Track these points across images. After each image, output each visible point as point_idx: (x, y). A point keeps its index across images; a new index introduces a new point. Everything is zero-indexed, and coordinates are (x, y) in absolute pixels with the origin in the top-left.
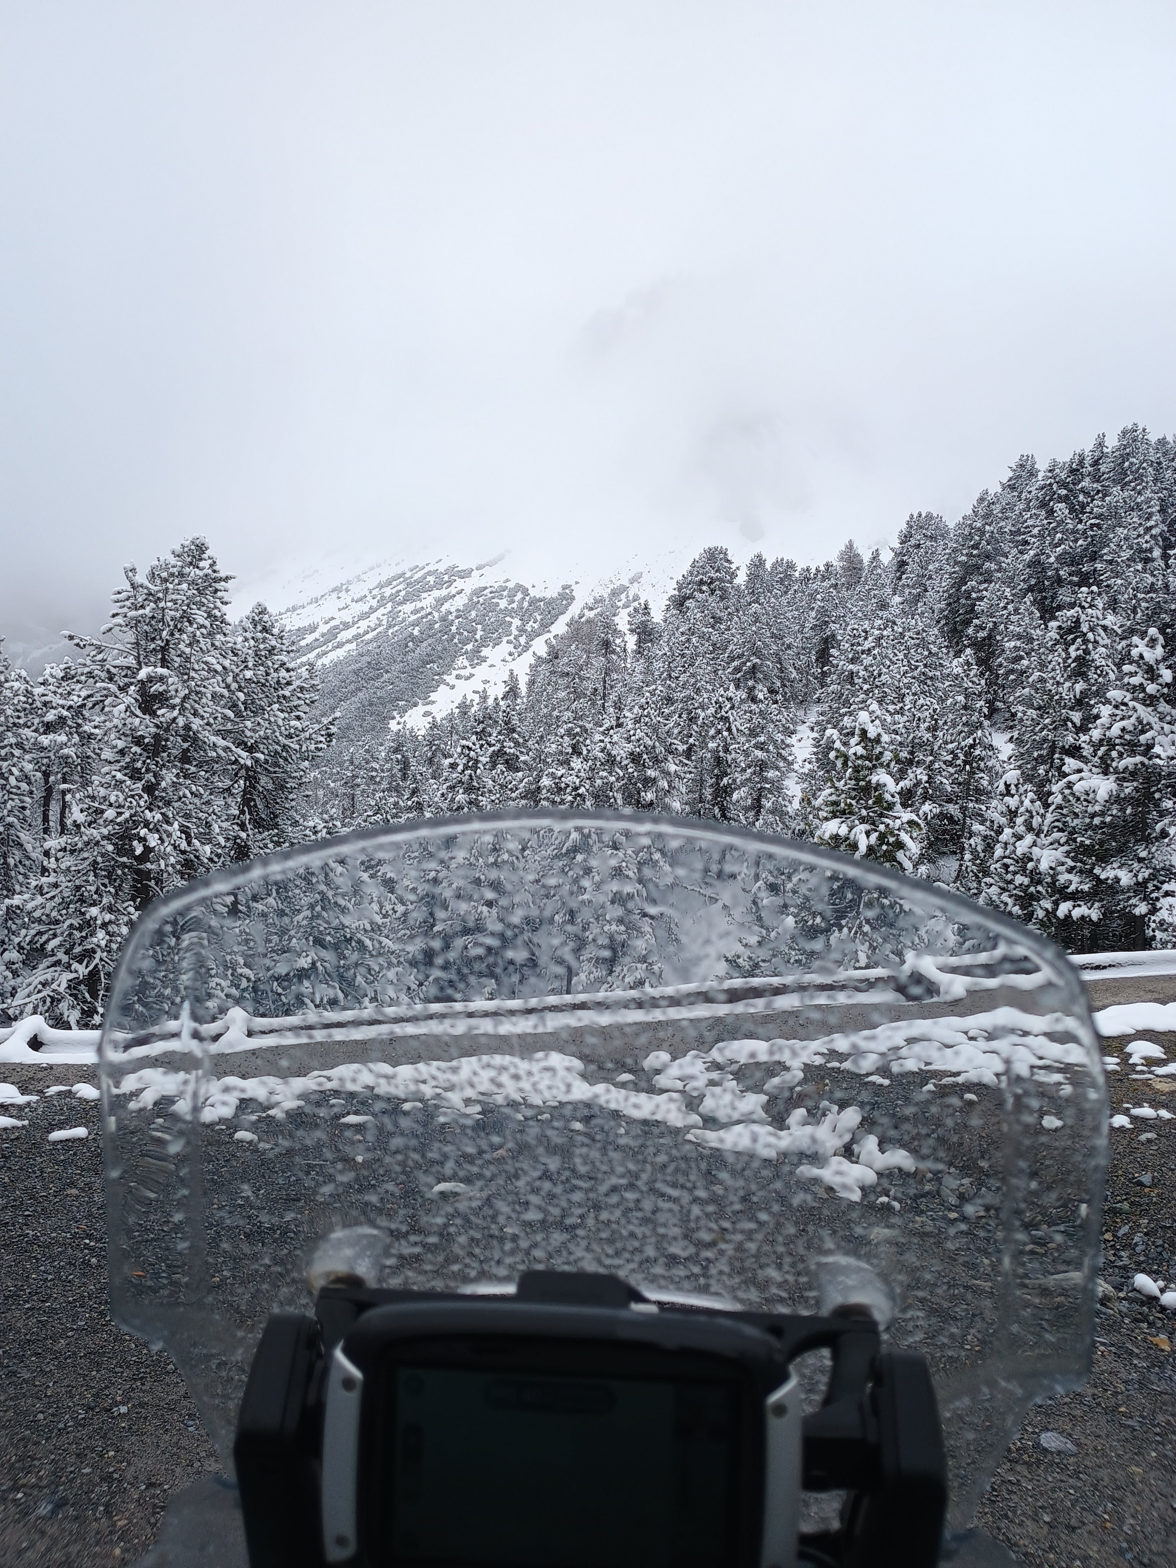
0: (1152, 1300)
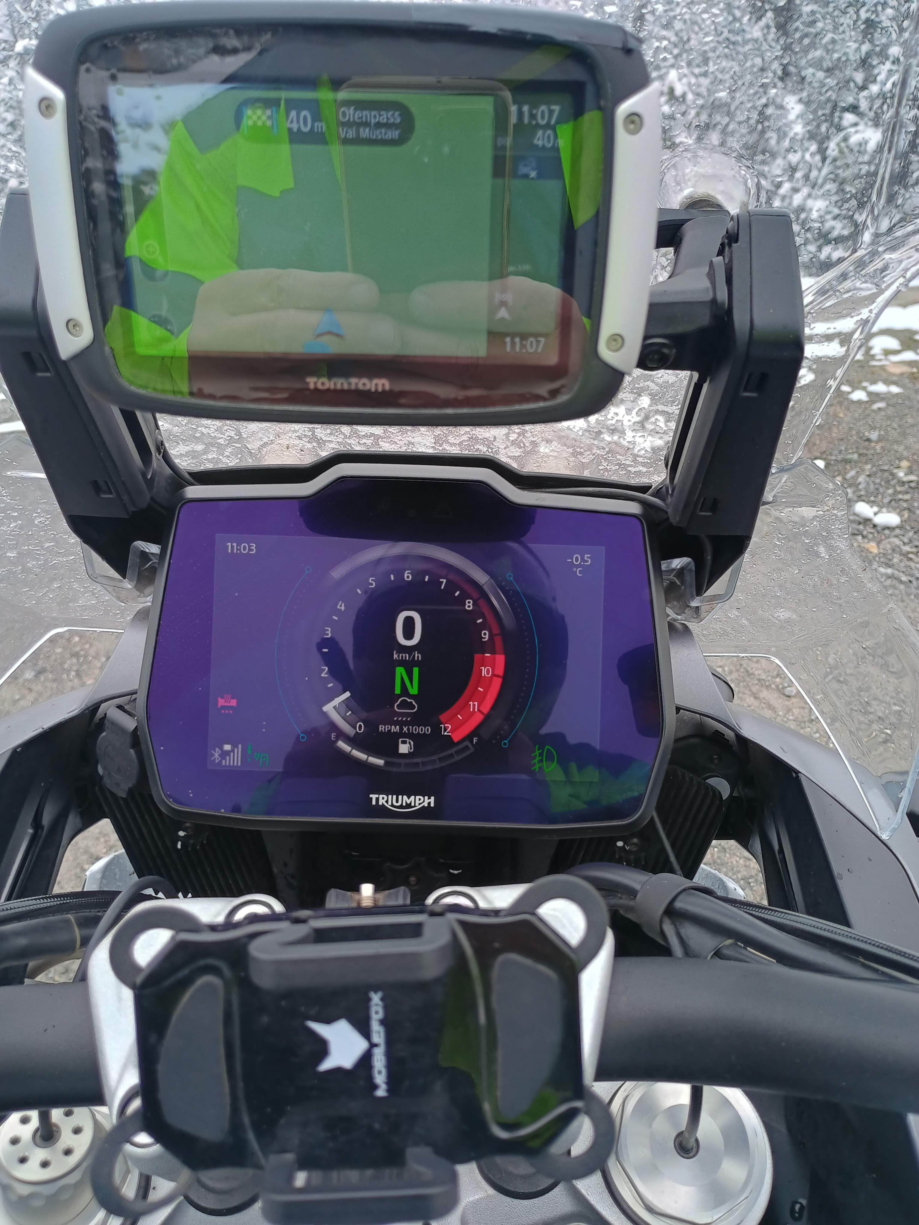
0: (867, 521)
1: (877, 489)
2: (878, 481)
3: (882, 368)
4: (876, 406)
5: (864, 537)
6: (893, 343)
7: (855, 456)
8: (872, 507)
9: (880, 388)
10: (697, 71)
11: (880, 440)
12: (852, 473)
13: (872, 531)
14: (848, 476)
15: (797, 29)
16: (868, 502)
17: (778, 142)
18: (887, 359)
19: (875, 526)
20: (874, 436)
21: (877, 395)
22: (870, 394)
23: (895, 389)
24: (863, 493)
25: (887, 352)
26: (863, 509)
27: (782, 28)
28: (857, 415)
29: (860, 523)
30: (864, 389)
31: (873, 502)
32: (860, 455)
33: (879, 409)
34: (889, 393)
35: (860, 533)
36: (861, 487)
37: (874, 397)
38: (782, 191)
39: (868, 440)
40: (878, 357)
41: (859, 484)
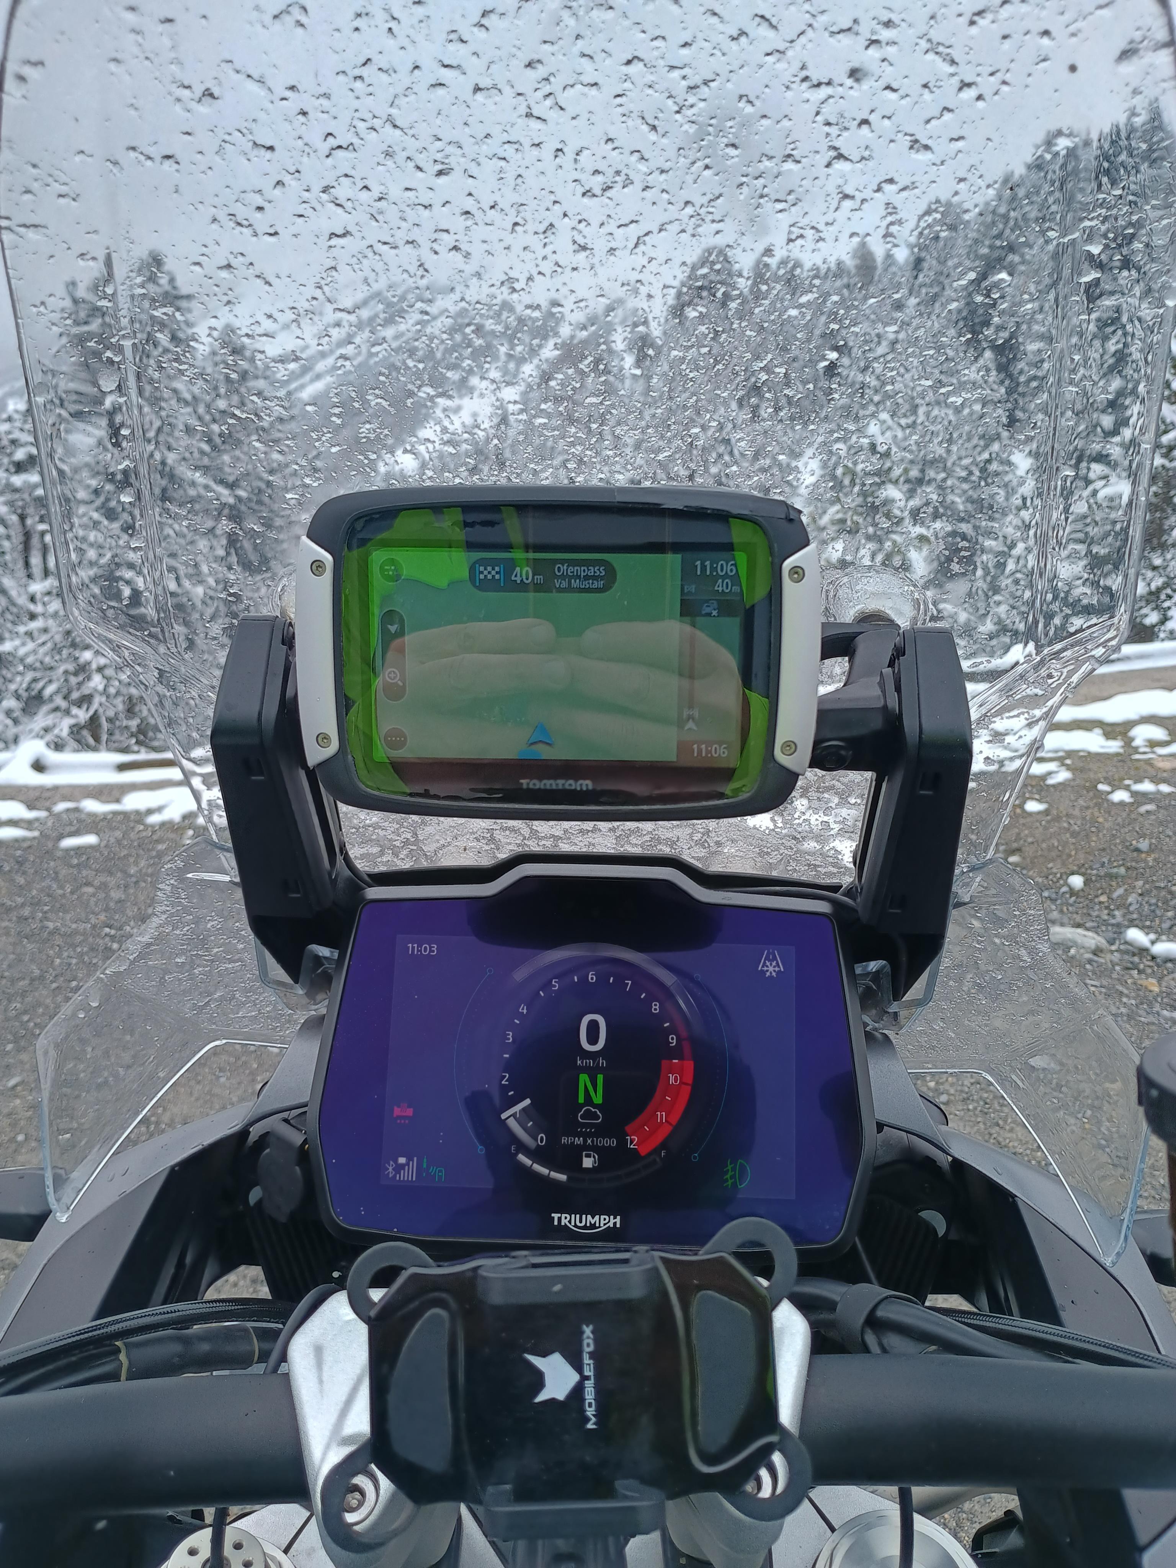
0: (1143, 951)
1: (1154, 911)
2: (1153, 901)
3: (1148, 762)
4: (1143, 809)
5: (1140, 972)
6: (1158, 733)
7: (1122, 870)
8: (1147, 934)
9: (1147, 786)
10: (903, 422)
11: (1151, 851)
12: (1120, 891)
13: (1151, 964)
14: (1115, 895)
15: (1021, 372)
16: (1142, 928)
17: (1007, 499)
18: (1154, 752)
19: (1153, 958)
20: (1144, 845)
21: (1144, 794)
22: (1134, 794)
23: (1165, 788)
24: (1135, 916)
25: (1153, 744)
26: (1135, 935)
27: (1003, 368)
28: (1120, 820)
29: (1134, 955)
30: (1127, 788)
31: (1149, 927)
32: (1128, 869)
33: (1148, 812)
34: (1159, 792)
35: (1135, 967)
36: (1131, 909)
37: (1140, 798)
38: (1016, 552)
39: (1137, 850)
40: (1142, 750)
41: (1130, 904)
